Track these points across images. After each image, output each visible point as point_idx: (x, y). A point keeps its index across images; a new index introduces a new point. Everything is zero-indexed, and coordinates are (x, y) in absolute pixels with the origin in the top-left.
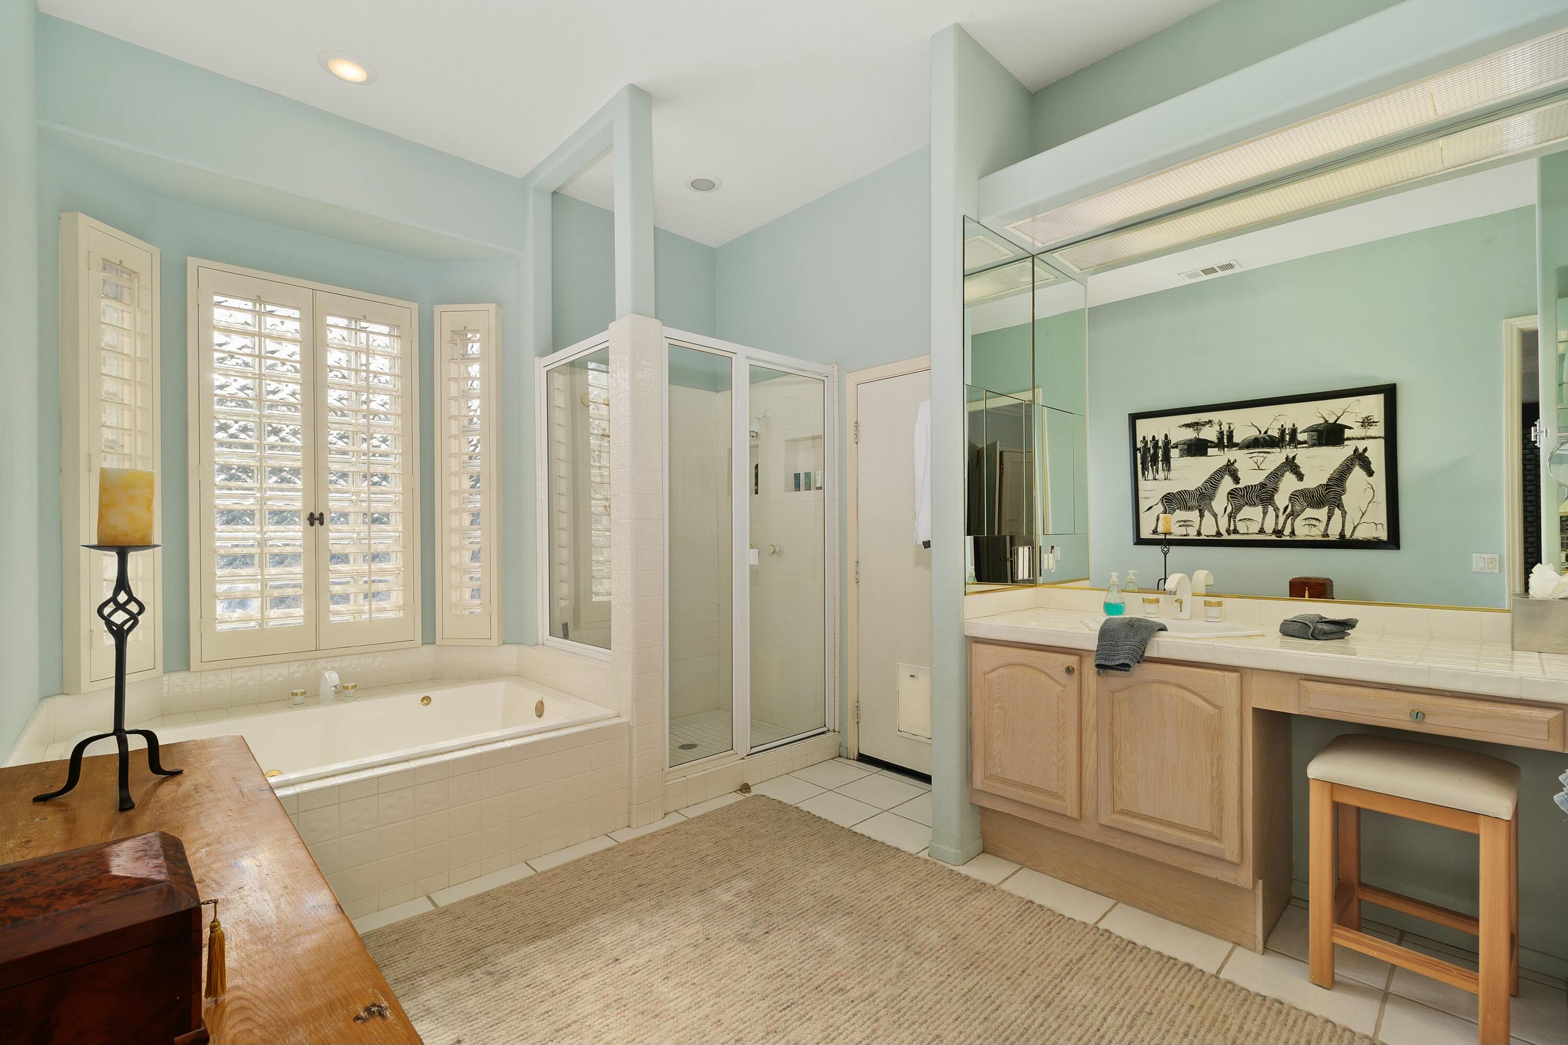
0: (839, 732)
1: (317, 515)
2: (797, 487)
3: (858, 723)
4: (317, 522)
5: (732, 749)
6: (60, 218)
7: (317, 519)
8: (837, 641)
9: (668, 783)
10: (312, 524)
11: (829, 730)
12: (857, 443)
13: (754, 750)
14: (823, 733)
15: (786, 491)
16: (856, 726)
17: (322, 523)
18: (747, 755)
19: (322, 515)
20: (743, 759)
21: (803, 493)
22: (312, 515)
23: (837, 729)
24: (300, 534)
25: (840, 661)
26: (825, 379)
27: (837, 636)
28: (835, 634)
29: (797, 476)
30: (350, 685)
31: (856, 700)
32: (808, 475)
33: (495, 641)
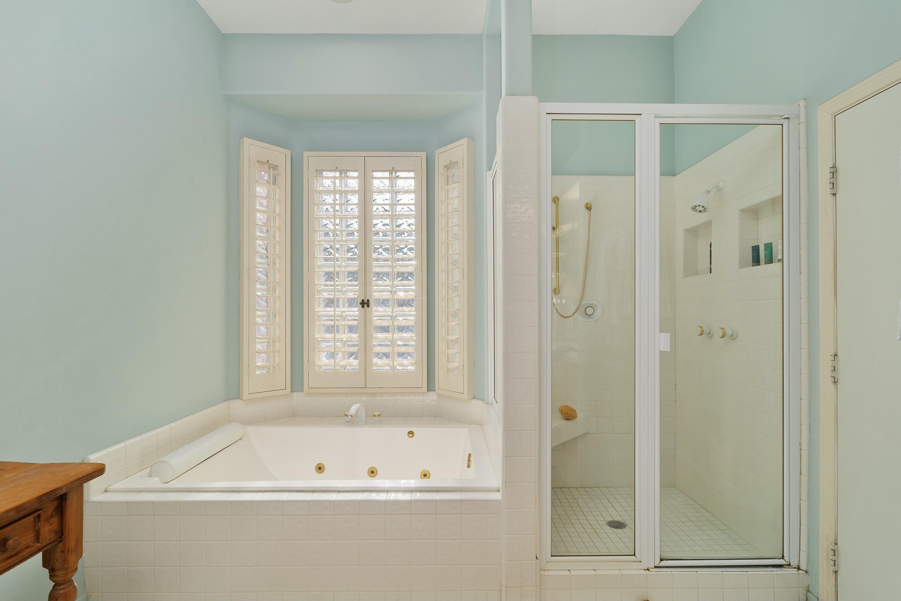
0: (806, 572)
1: (366, 301)
2: (756, 261)
3: (836, 572)
4: (366, 306)
5: (634, 555)
6: (240, 143)
7: (366, 303)
8: (805, 454)
9: (547, 573)
10: (363, 307)
11: (789, 565)
12: (834, 194)
13: (664, 563)
14: (781, 566)
15: (742, 265)
16: (833, 576)
17: (368, 306)
18: (656, 567)
19: (368, 300)
20: (648, 570)
21: (764, 268)
22: (363, 300)
23: (803, 566)
24: (357, 313)
25: (809, 480)
26: (785, 123)
27: (805, 447)
28: (800, 445)
29: (756, 249)
30: (376, 414)
31: (832, 541)
32: (769, 247)
33: (465, 397)
